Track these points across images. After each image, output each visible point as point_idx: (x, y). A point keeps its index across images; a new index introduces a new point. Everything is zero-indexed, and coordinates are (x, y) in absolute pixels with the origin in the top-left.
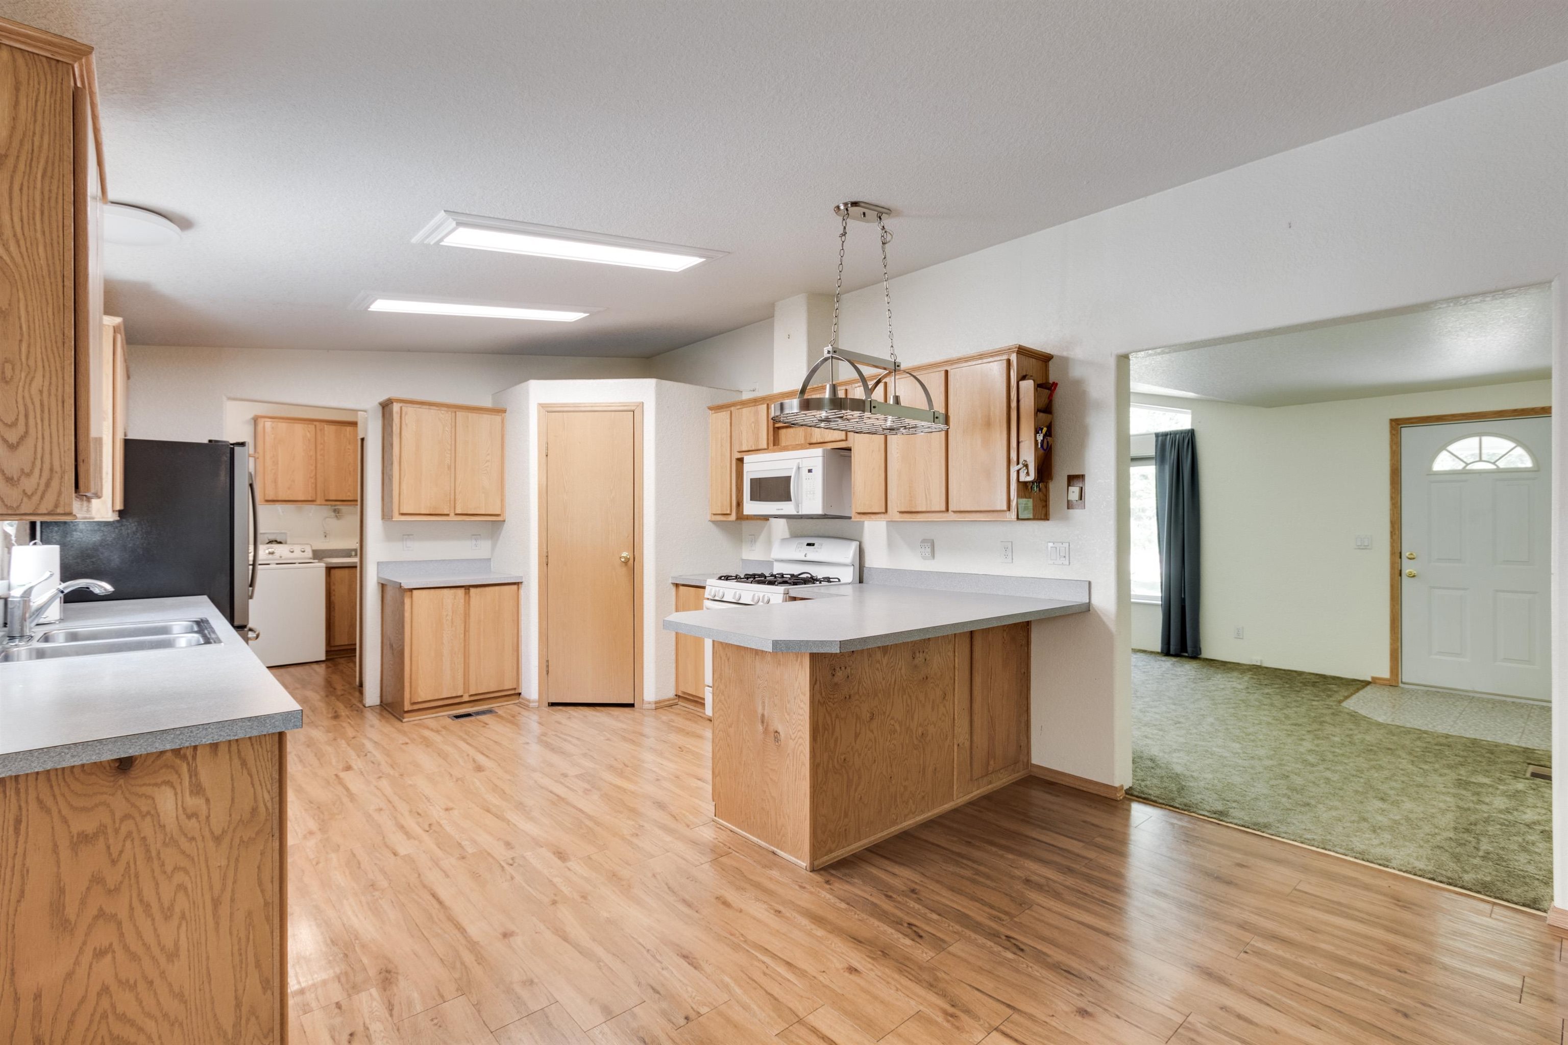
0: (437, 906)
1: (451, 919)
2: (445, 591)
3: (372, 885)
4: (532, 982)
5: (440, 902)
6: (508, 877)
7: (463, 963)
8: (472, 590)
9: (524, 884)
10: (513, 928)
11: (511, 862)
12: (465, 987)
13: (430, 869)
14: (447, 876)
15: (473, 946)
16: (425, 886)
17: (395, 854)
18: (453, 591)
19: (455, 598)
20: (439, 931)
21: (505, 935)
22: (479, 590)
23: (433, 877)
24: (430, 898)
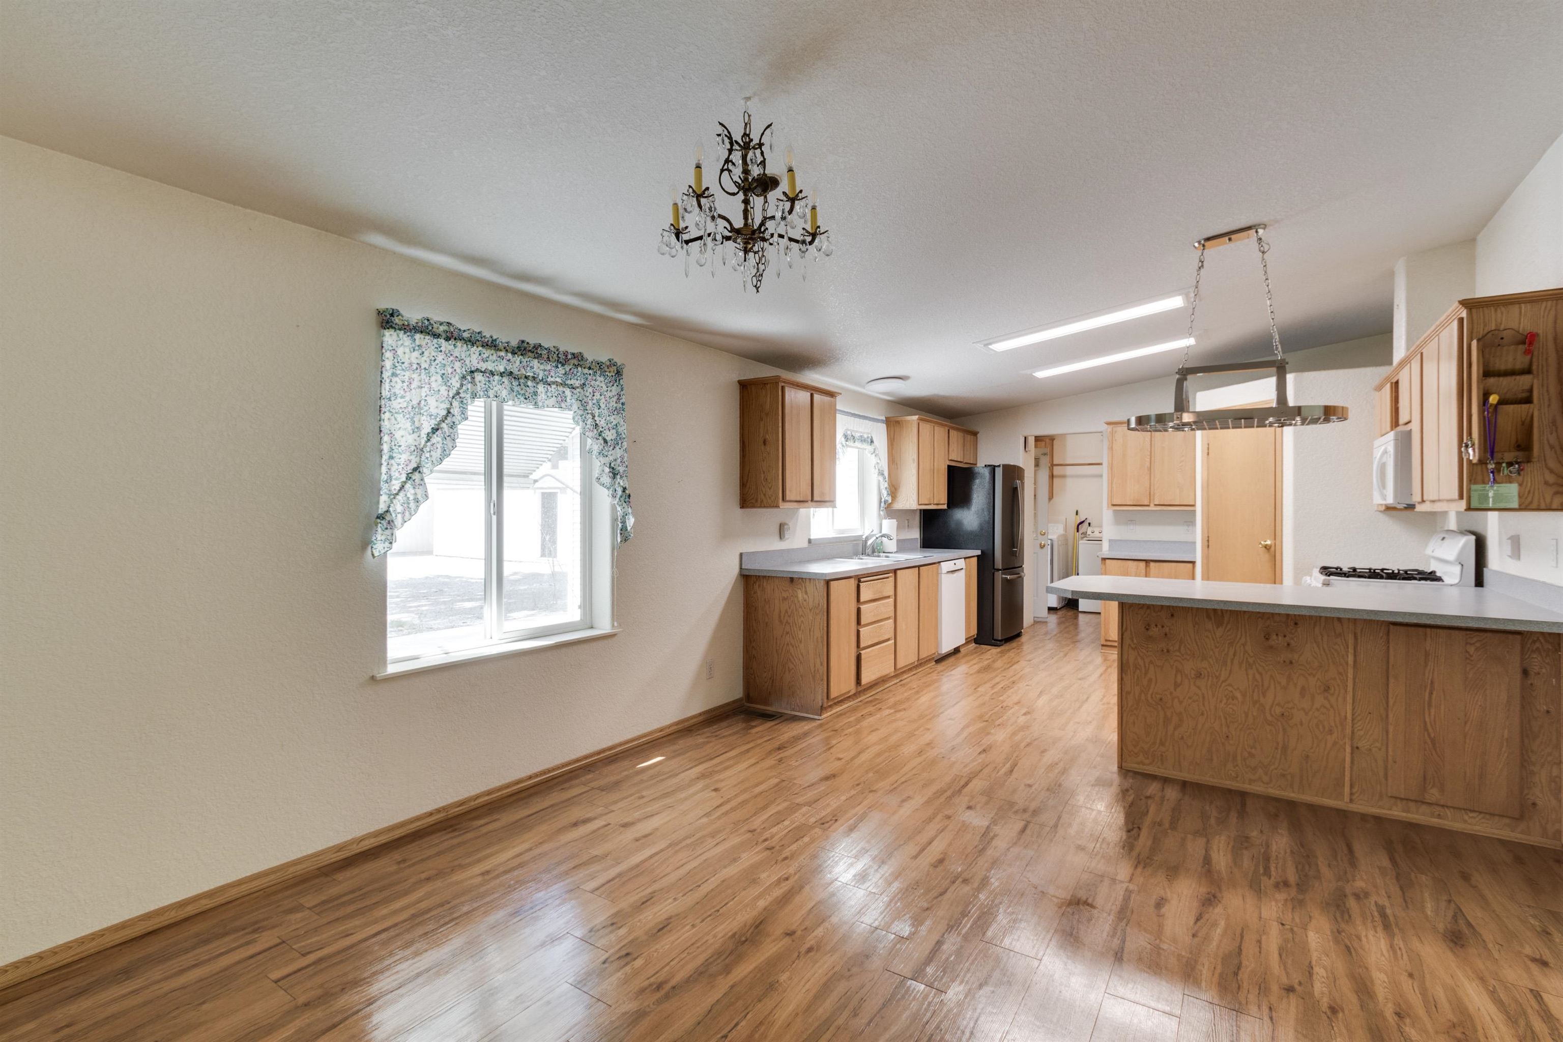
2: (1130, 562)
8: (1152, 564)
18: (1136, 563)
19: (1137, 569)
22: (1157, 564)
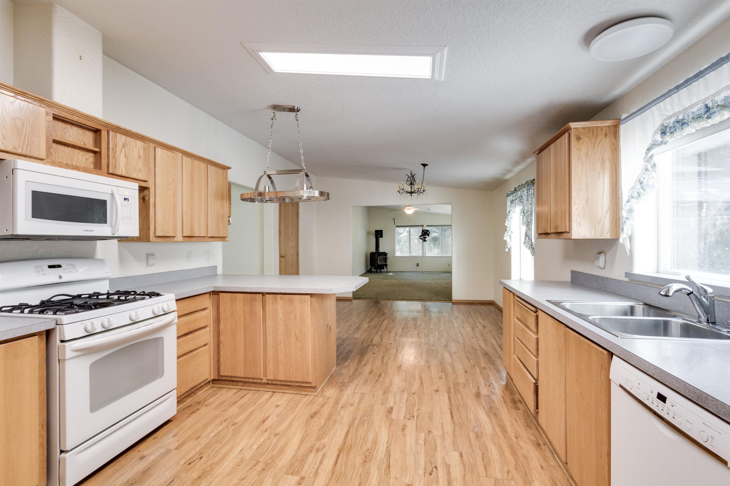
0: (453, 412)
1: (451, 404)
3: (478, 437)
4: (440, 378)
5: (451, 413)
6: (419, 411)
7: (454, 389)
9: (416, 405)
10: (433, 392)
11: (412, 418)
12: (457, 384)
13: (448, 433)
14: (442, 424)
15: (449, 392)
16: (454, 424)
17: (461, 454)
20: (457, 402)
21: (437, 391)
23: (449, 428)
24: (454, 416)
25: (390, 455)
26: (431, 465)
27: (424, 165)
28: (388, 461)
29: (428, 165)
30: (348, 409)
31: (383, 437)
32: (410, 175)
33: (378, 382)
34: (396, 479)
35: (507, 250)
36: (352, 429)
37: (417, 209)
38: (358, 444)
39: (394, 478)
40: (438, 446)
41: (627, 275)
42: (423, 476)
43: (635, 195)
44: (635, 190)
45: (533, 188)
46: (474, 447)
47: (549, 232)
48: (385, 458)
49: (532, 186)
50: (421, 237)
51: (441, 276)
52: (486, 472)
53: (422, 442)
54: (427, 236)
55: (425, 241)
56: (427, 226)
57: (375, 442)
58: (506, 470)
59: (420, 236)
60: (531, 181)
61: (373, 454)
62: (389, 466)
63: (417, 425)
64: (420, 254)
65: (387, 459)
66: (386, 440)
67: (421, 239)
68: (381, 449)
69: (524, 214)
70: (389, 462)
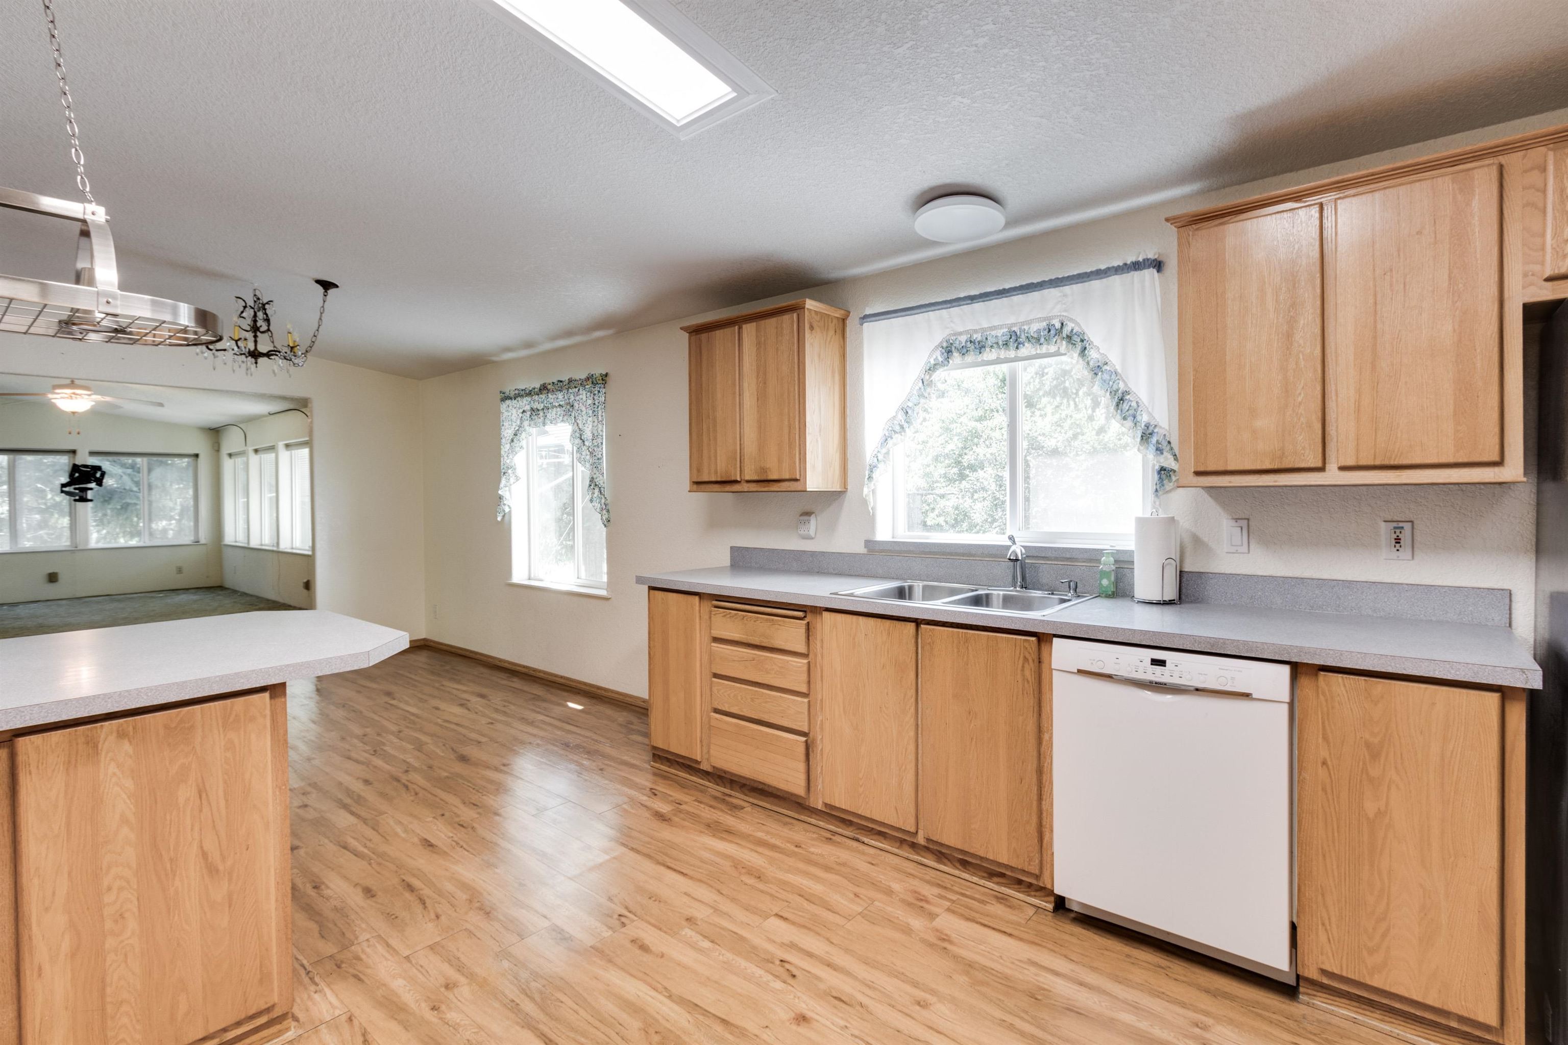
3: (758, 878)
13: (715, 902)
16: (700, 881)
17: (780, 917)
23: (703, 893)
25: (696, 1005)
26: (773, 963)
27: (327, 285)
28: (710, 1015)
29: (337, 286)
30: (455, 1000)
31: (634, 989)
32: (250, 303)
33: (428, 901)
34: (768, 1029)
35: (499, 519)
36: (541, 1027)
37: (108, 399)
38: (607, 1040)
39: (763, 1030)
40: (735, 930)
41: (869, 543)
42: (790, 988)
43: (897, 428)
44: (895, 422)
45: (604, 391)
46: (777, 895)
47: (739, 480)
48: (697, 1016)
49: (602, 386)
50: (67, 489)
51: (169, 601)
52: (839, 914)
53: (706, 944)
54: (93, 485)
55: (83, 499)
56: (92, 453)
57: (634, 1008)
58: (852, 896)
59: (63, 486)
60: (601, 375)
61: (665, 1028)
62: (723, 1021)
63: (654, 926)
64: (64, 543)
65: (703, 1015)
66: (644, 988)
67: (68, 493)
68: (664, 1008)
69: (581, 441)
70: (714, 1015)
